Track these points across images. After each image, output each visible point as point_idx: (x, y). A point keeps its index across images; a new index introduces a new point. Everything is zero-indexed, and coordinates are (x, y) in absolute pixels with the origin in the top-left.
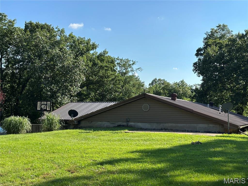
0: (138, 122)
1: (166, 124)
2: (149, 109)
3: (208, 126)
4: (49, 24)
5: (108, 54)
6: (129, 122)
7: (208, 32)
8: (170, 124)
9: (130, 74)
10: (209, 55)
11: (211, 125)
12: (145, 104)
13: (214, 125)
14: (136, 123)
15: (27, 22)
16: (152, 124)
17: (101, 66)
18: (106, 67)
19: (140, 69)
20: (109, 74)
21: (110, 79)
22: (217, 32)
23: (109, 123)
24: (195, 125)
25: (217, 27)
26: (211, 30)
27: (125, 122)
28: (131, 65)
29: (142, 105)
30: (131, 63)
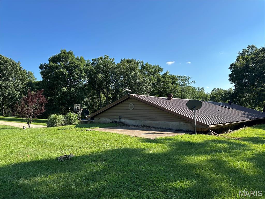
0: (127, 119)
1: (146, 121)
2: (134, 108)
3: (179, 124)
4: (134, 59)
5: (169, 74)
6: (121, 119)
7: (240, 52)
8: (149, 121)
9: (187, 85)
10: (237, 67)
11: (182, 123)
12: (131, 104)
13: (185, 123)
14: (126, 120)
15: (122, 60)
16: (136, 121)
17: (164, 81)
18: (167, 81)
19: (193, 82)
20: (169, 86)
21: (171, 89)
22: (248, 51)
23: (109, 119)
24: (169, 122)
25: (247, 47)
26: (243, 50)
27: (118, 119)
28: (187, 79)
29: (129, 105)
30: (188, 78)
